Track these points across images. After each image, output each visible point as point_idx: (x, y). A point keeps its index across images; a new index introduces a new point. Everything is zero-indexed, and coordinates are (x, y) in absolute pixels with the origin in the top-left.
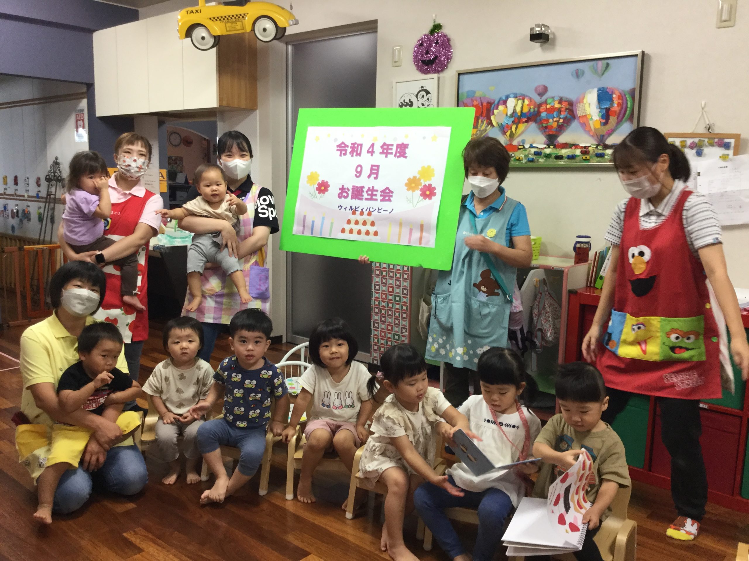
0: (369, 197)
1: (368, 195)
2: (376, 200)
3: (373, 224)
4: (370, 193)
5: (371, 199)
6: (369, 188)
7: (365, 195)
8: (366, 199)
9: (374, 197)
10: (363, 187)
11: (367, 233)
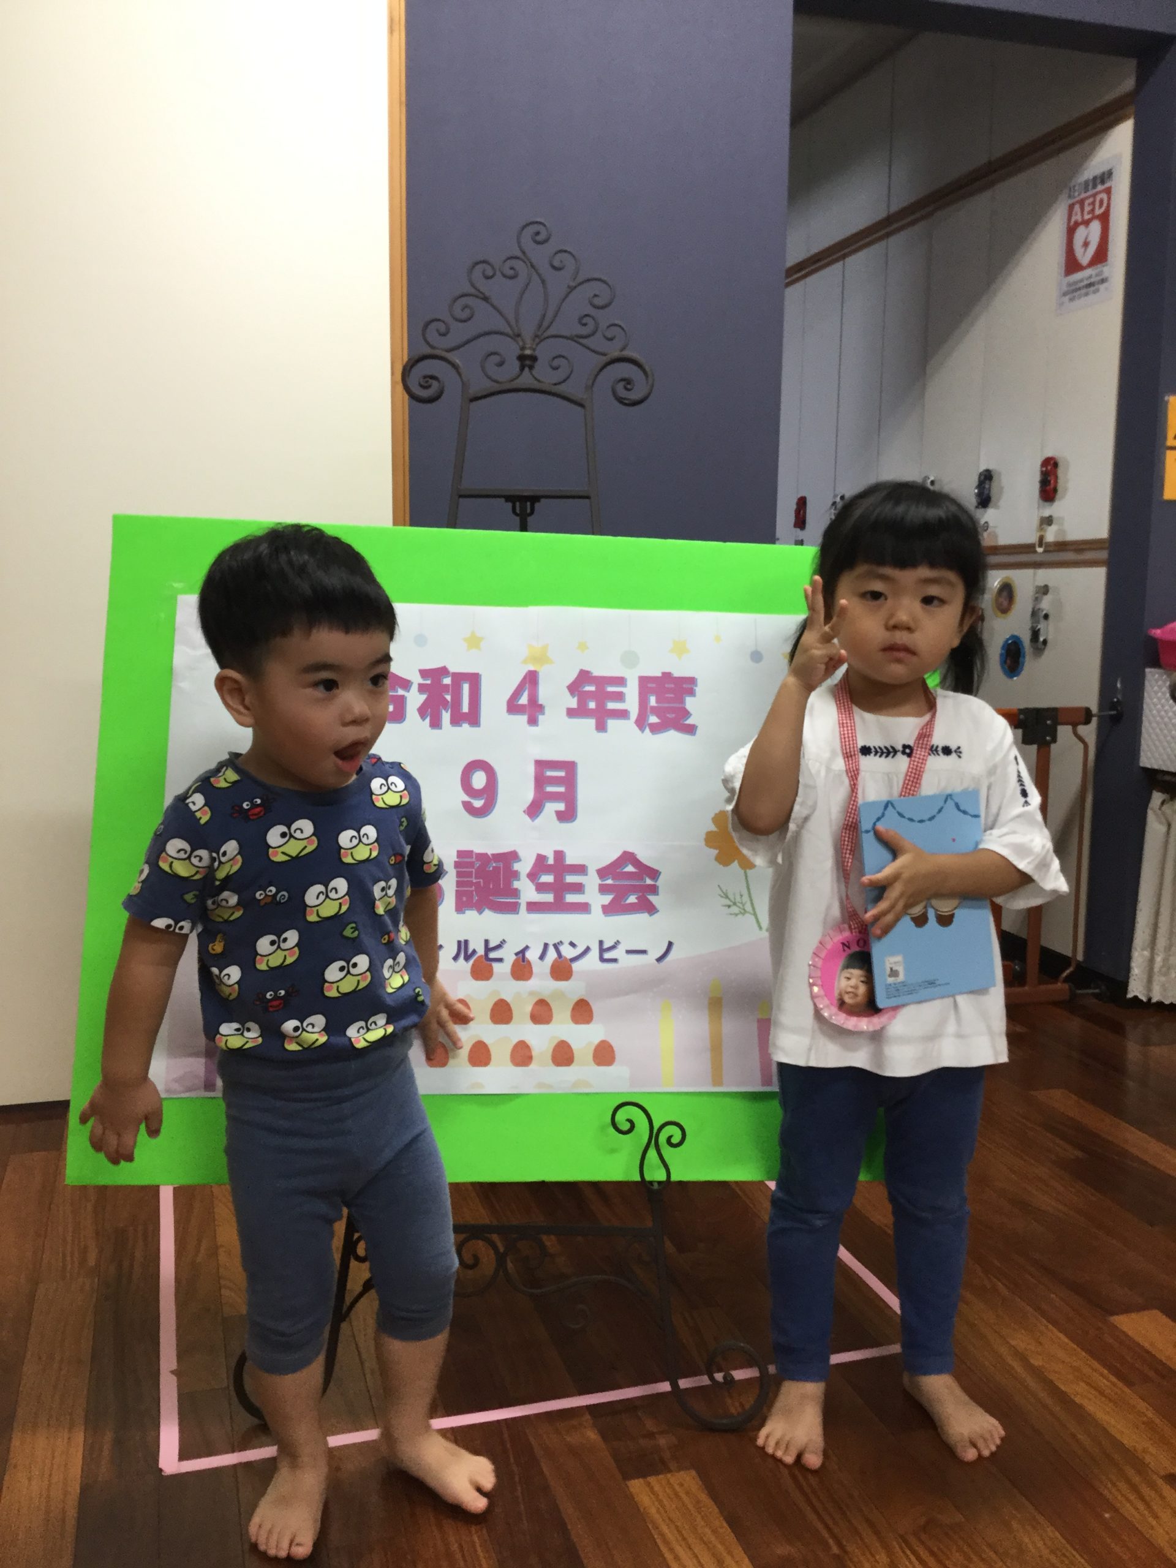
0: (549, 898)
1: (541, 888)
2: (584, 908)
3: (582, 1011)
4: (547, 878)
5: (559, 906)
6: (541, 859)
7: (528, 892)
8: (533, 907)
9: (570, 898)
10: (513, 856)
11: (563, 1055)
